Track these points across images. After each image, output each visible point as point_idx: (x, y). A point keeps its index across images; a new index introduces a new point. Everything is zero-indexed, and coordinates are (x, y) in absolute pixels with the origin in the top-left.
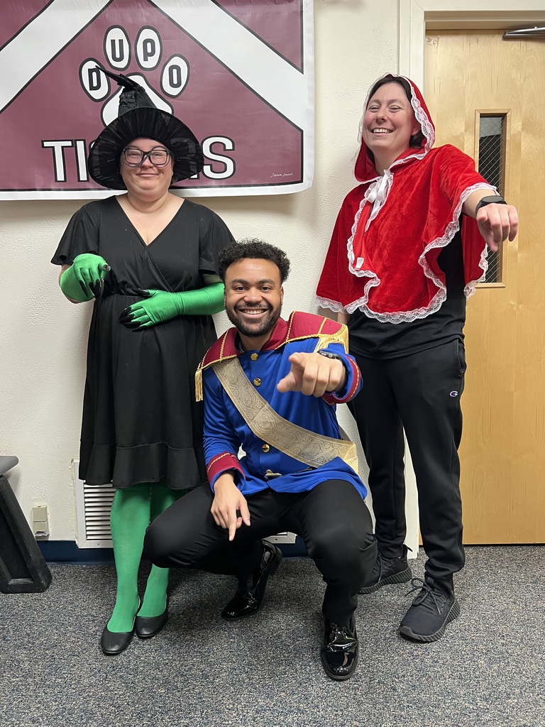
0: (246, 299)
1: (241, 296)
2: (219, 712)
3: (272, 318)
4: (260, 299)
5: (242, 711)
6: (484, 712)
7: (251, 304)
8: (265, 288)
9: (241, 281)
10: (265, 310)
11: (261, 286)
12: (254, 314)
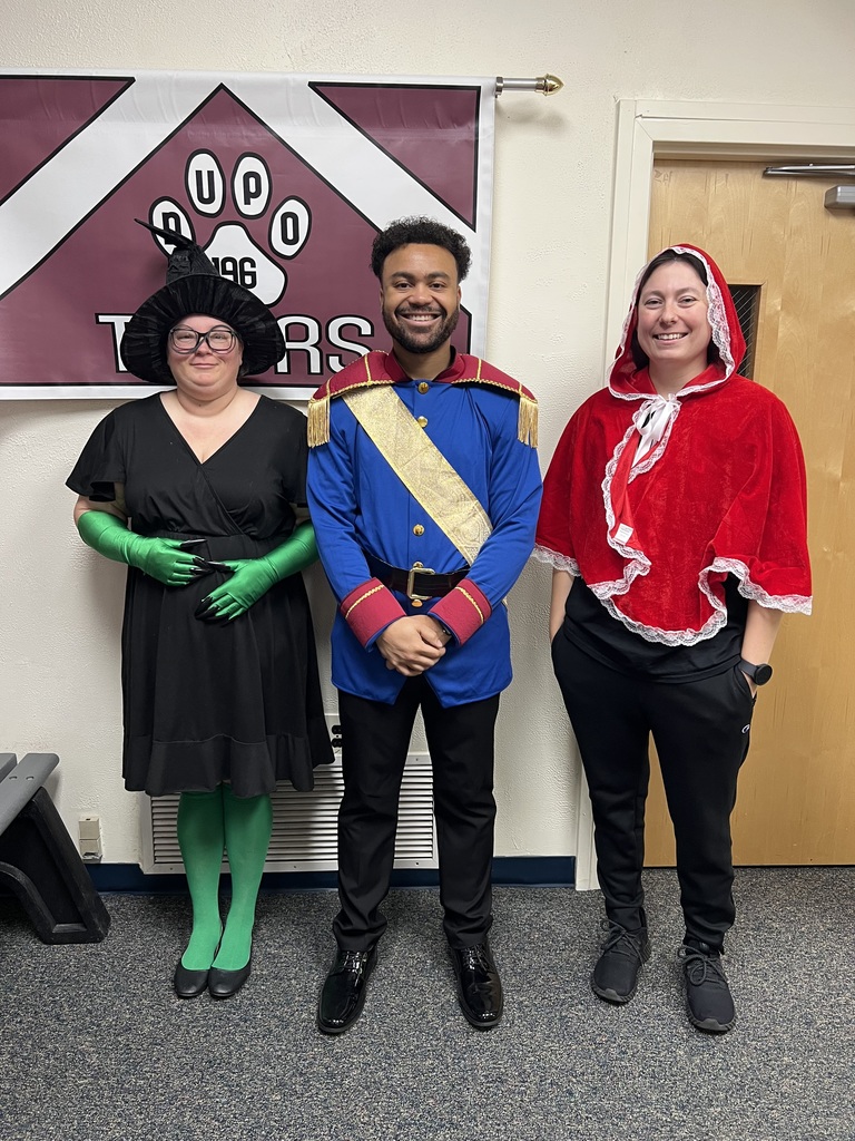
1: (403, 296)
2: (352, 1128)
3: (447, 327)
5: (381, 1126)
6: (679, 1125)
7: (416, 307)
9: (402, 275)
11: (432, 281)
12: (422, 320)
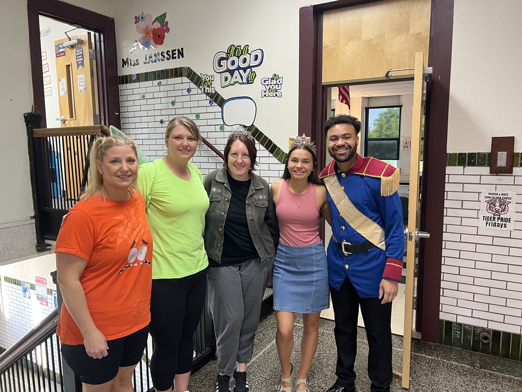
0: (337, 144)
1: (334, 143)
3: (352, 152)
4: (344, 143)
7: (339, 147)
8: (347, 138)
9: (334, 136)
10: (348, 149)
11: (345, 137)
12: (342, 151)
